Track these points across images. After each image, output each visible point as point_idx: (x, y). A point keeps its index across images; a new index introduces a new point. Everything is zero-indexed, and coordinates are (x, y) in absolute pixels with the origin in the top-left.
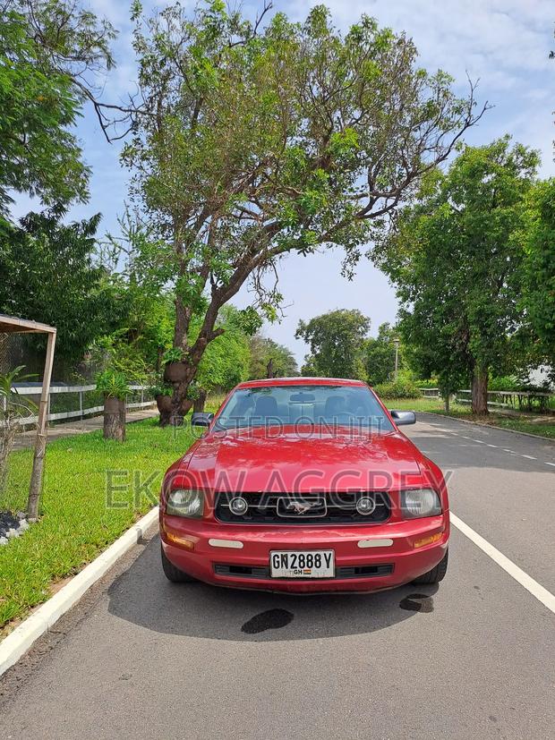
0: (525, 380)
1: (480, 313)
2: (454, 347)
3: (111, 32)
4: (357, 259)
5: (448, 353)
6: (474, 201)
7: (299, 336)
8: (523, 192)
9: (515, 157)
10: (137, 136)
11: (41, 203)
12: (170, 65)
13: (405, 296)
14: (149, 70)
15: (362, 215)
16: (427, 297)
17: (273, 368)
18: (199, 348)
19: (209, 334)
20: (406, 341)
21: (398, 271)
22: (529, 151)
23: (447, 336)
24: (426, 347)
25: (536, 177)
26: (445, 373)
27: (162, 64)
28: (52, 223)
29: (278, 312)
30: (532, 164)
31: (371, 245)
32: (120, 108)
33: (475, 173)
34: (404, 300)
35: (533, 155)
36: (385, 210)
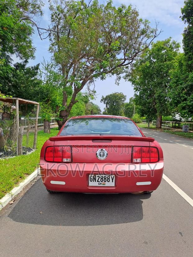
0: (174, 118)
1: (159, 96)
2: (151, 107)
3: (42, 4)
4: (120, 79)
5: (149, 108)
6: (158, 59)
7: (102, 101)
8: (174, 57)
9: (172, 45)
10: (50, 38)
11: (20, 59)
12: (61, 15)
13: (136, 89)
14: (54, 17)
15: (121, 65)
16: (144, 90)
17: (93, 112)
18: (70, 106)
19: (73, 102)
20: (136, 104)
21: (134, 81)
22: (177, 43)
23: (149, 103)
24: (142, 106)
25: (179, 51)
26: (148, 115)
27: (59, 15)
28: (24, 66)
29: (95, 96)
30: (178, 47)
31: (125, 74)
32: (45, 30)
33: (159, 50)
34: (136, 91)
35: (178, 44)
36: (129, 63)
